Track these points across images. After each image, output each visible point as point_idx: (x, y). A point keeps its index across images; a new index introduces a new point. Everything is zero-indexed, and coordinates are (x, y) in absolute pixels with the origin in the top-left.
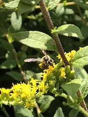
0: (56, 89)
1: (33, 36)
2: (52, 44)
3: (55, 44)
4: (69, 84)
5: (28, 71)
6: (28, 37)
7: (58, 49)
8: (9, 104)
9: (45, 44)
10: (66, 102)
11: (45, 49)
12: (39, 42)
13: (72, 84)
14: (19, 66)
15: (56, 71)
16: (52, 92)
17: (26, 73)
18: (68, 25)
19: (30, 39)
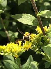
0: (37, 50)
1: (25, 17)
2: (36, 22)
3: (38, 22)
4: (46, 47)
5: (10, 32)
6: (22, 17)
7: (40, 25)
8: (4, 55)
9: (32, 22)
10: (44, 58)
11: (32, 25)
12: (28, 20)
13: (48, 47)
14: (5, 28)
15: (38, 39)
16: (35, 51)
17: (9, 33)
18: (47, 11)
19: (23, 19)
